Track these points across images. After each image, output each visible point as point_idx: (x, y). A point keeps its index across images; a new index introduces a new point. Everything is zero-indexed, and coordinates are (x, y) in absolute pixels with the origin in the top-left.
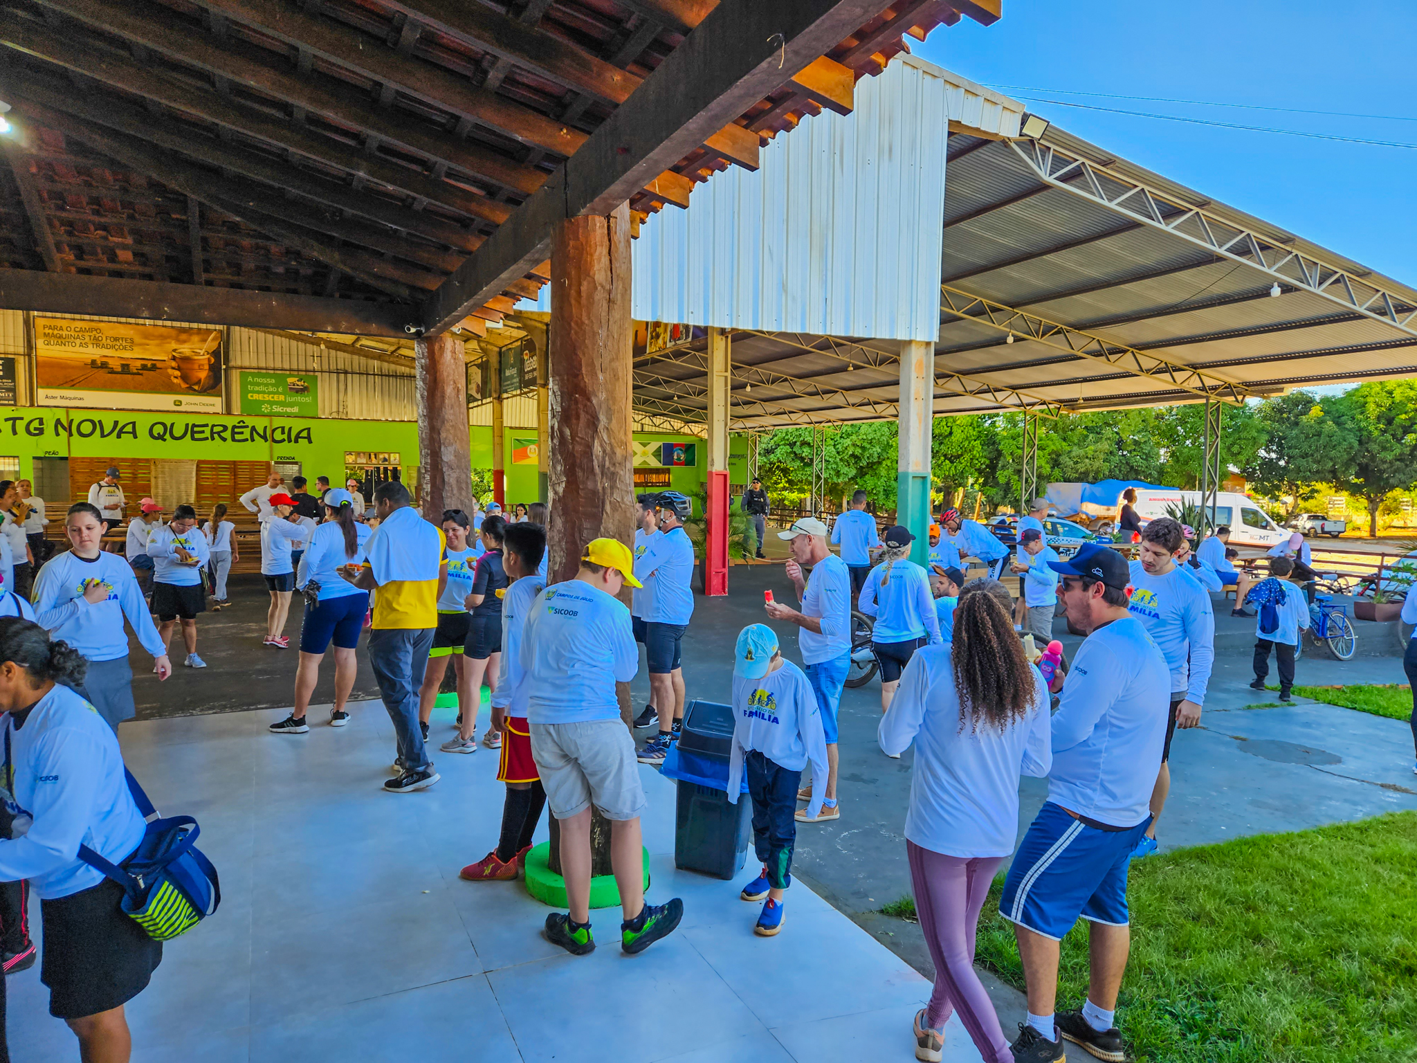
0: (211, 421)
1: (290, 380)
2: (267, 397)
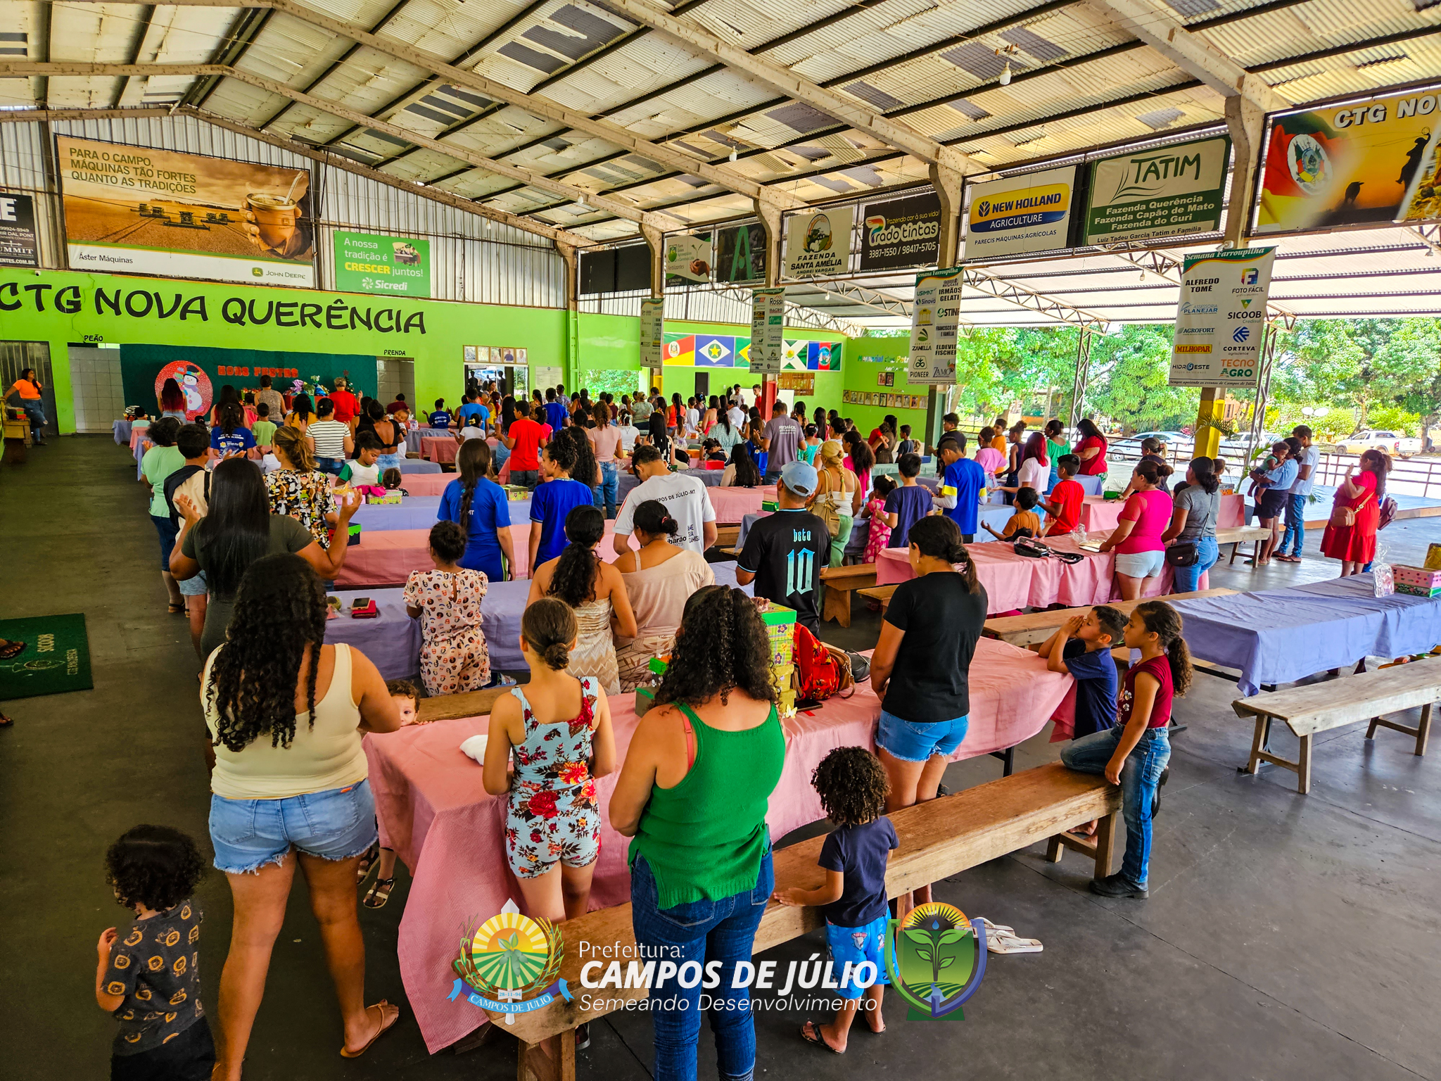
0: (302, 298)
1: (397, 245)
2: (370, 269)
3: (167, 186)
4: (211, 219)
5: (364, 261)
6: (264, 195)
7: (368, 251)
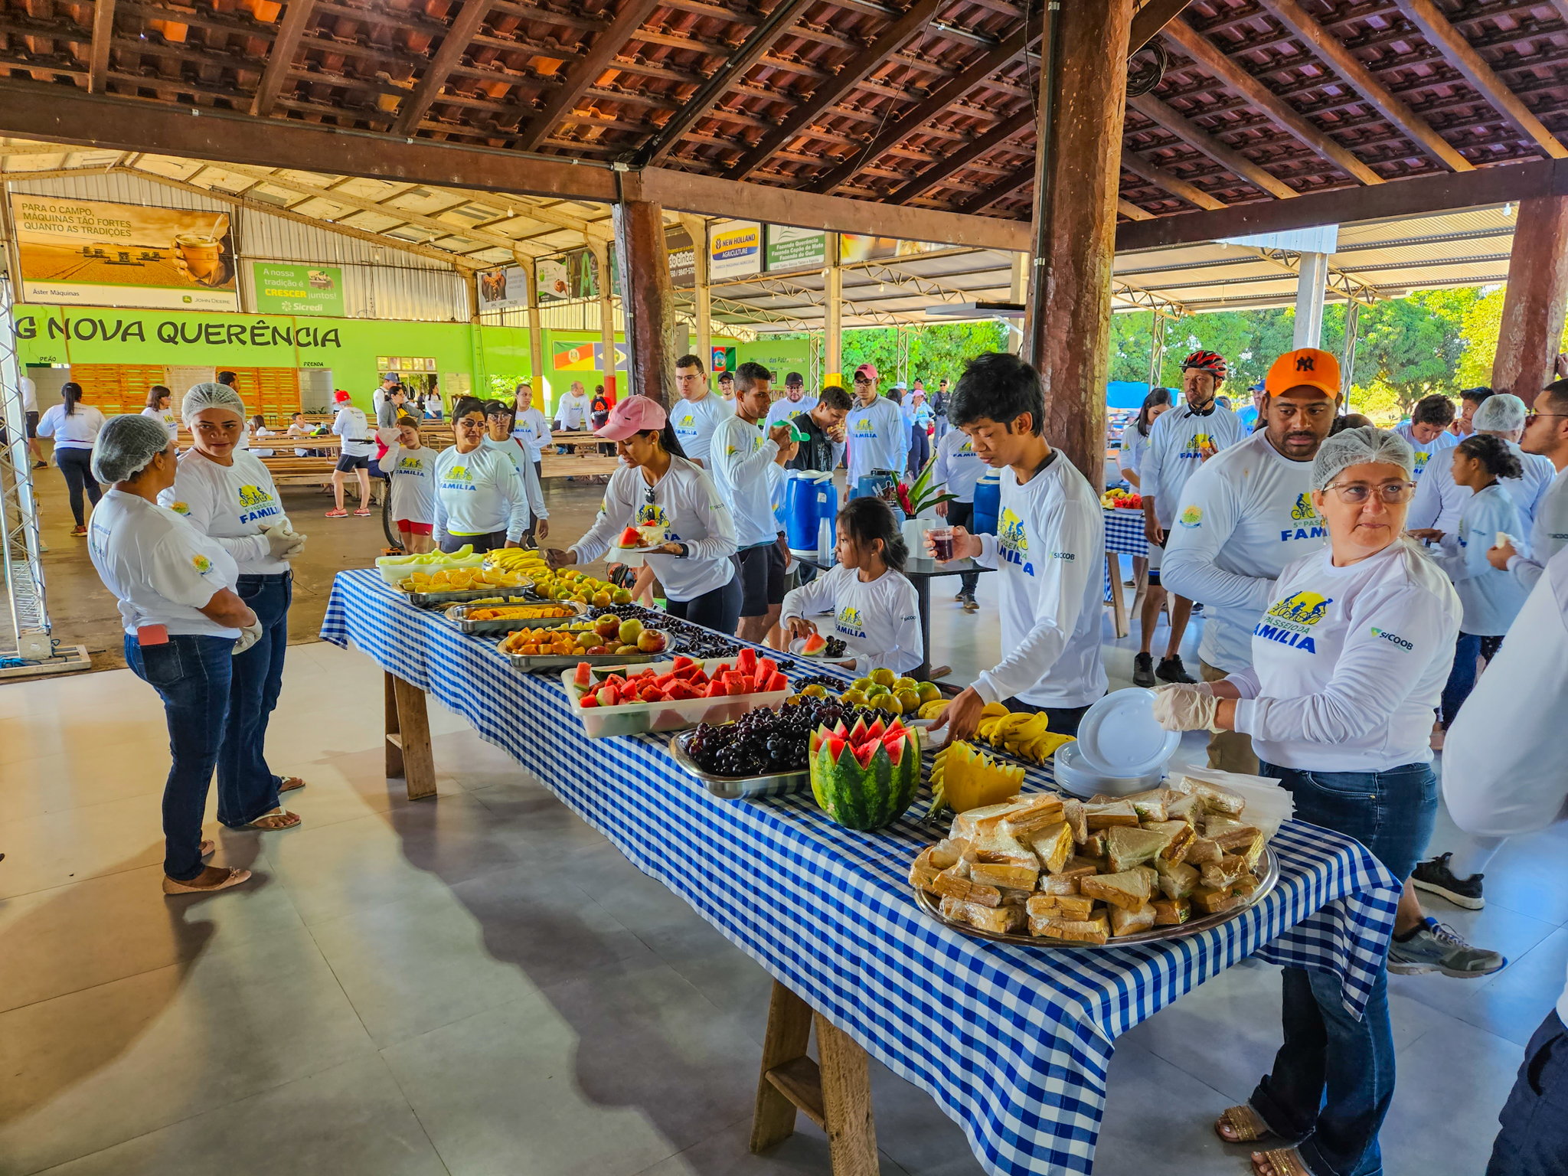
0: (227, 320)
1: (312, 273)
2: (287, 294)
3: (107, 232)
4: (146, 257)
5: (283, 288)
6: (190, 236)
7: (285, 279)
